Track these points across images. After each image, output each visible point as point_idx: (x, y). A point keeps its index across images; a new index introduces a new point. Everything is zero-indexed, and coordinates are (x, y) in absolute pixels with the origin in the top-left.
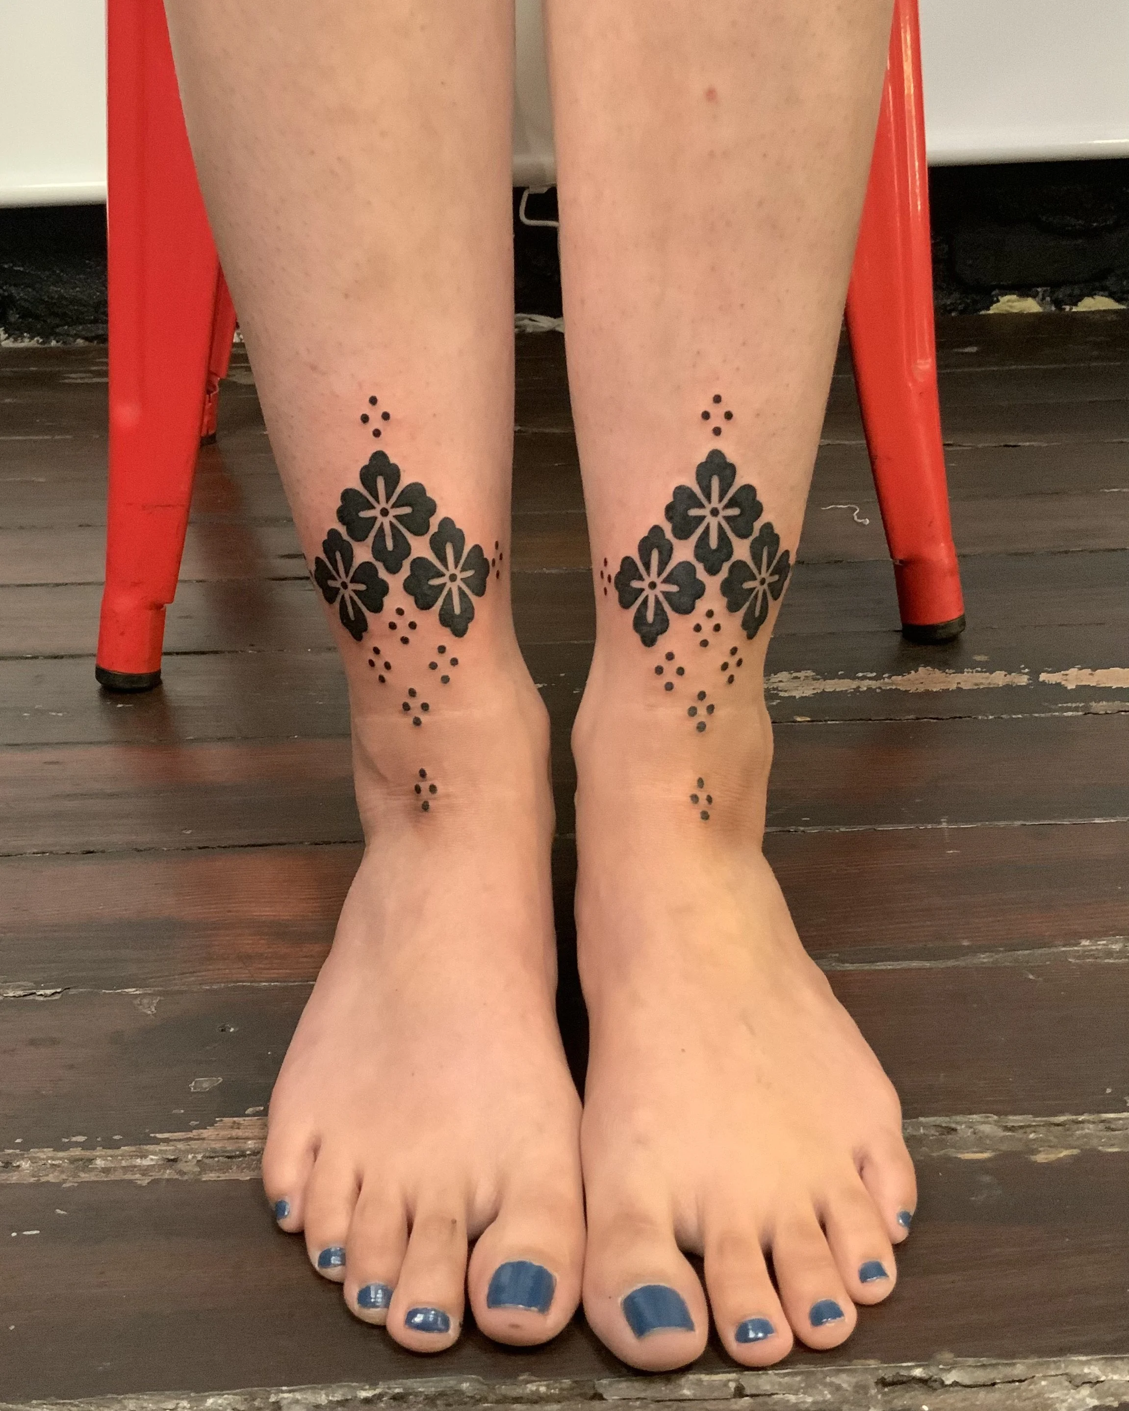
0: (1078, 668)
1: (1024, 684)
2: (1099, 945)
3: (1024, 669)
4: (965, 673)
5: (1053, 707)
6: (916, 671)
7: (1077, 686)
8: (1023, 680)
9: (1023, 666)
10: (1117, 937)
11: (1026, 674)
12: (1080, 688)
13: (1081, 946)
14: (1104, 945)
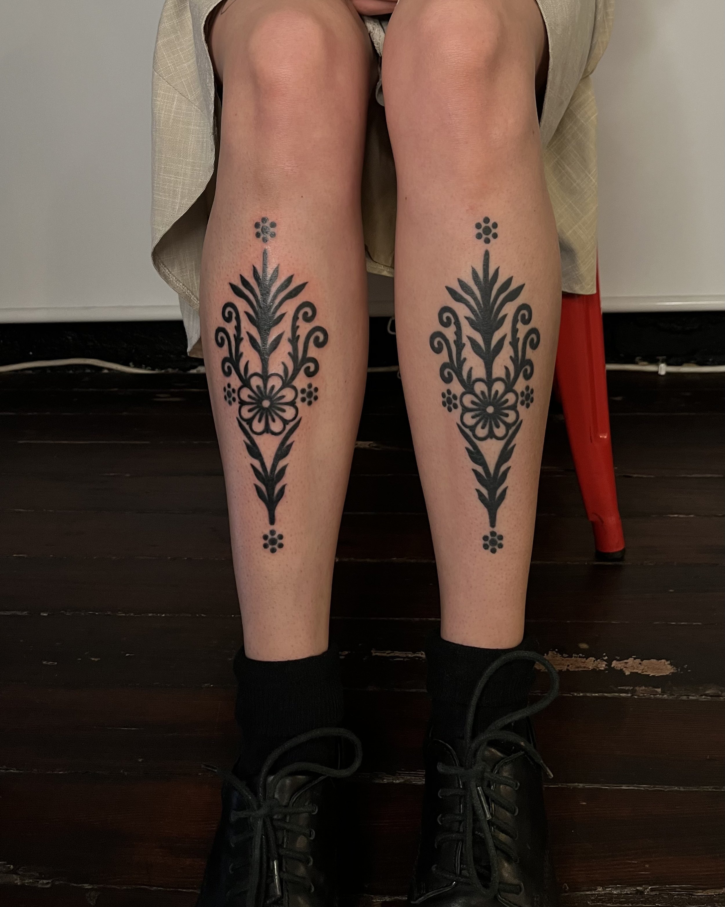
0: (634, 658)
1: (603, 669)
2: (608, 891)
3: (605, 656)
4: (573, 658)
5: (615, 689)
6: (547, 654)
7: (631, 673)
8: (603, 666)
9: (604, 654)
10: (618, 885)
11: (605, 660)
12: (634, 674)
13: (597, 892)
14: (609, 891)
